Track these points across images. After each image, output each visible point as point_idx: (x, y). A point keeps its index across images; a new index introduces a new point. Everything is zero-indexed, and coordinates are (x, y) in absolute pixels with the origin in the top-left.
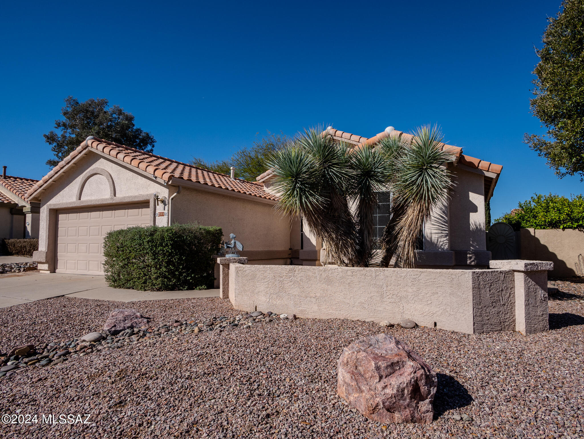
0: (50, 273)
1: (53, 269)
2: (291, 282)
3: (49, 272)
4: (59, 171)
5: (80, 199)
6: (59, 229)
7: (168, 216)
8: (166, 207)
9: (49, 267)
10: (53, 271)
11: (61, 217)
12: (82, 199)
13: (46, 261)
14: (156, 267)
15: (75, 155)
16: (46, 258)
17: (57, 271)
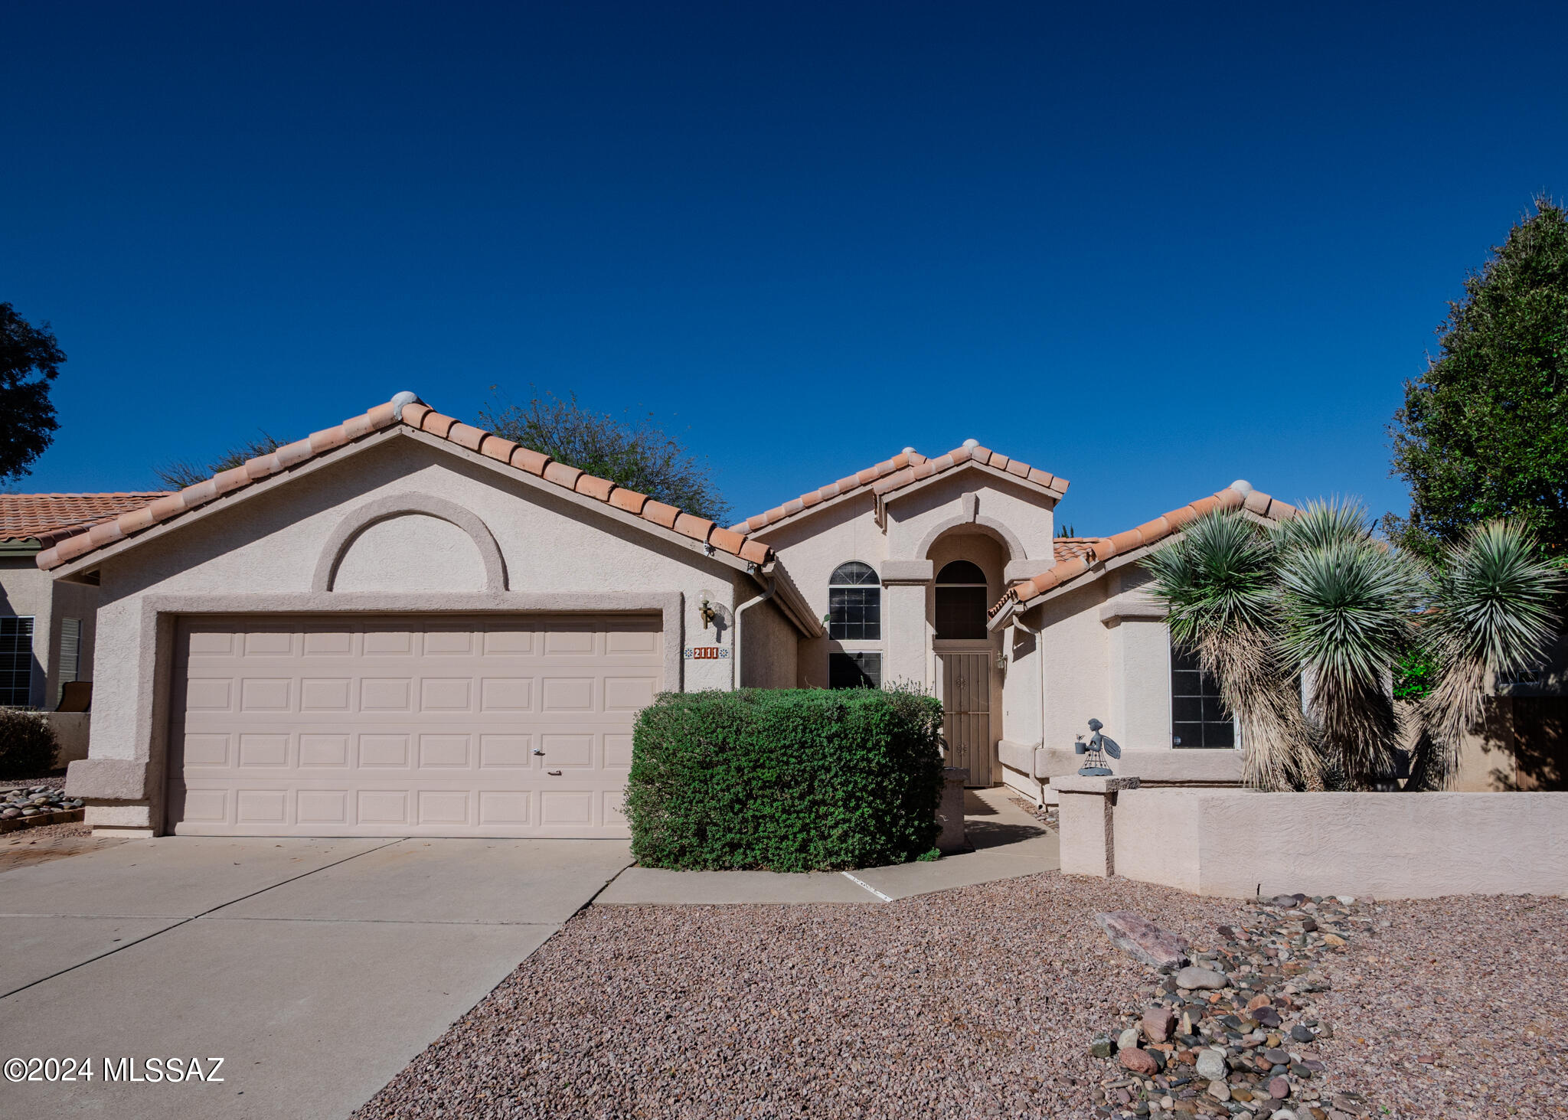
0: (155, 835)
1: (165, 824)
2: (1348, 827)
3: (150, 833)
4: (241, 489)
5: (330, 589)
6: (190, 683)
7: (733, 658)
8: (726, 635)
9: (151, 817)
10: (161, 831)
11: (198, 641)
12: (335, 590)
13: (145, 794)
14: (845, 806)
15: (335, 445)
16: (145, 784)
17: (179, 827)
